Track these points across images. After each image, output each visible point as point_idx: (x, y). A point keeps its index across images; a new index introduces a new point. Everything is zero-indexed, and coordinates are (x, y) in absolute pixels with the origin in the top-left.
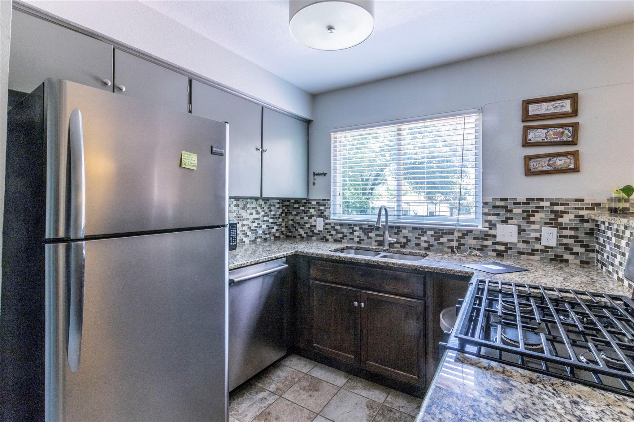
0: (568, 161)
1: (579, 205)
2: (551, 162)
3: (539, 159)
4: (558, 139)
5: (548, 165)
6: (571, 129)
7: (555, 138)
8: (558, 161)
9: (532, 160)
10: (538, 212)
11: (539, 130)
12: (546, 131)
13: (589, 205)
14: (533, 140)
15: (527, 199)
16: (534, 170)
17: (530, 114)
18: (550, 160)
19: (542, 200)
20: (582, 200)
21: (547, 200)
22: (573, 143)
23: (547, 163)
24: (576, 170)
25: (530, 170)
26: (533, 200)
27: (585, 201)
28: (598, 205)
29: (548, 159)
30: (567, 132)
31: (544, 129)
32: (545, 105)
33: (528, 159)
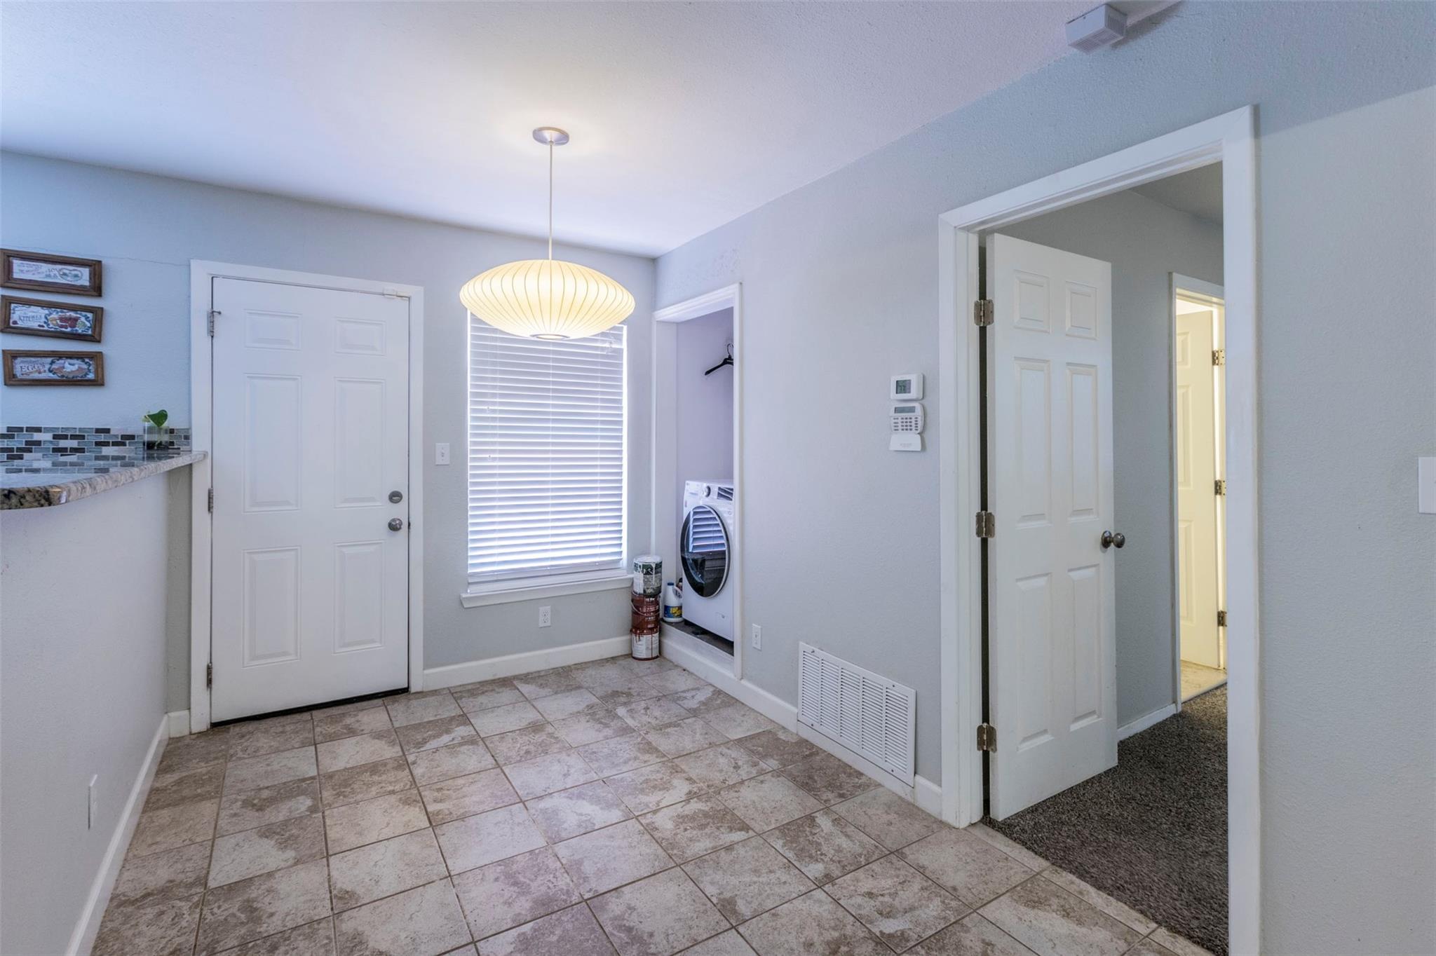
0: (85, 367)
1: (102, 437)
2: (54, 366)
3: (33, 359)
4: (69, 329)
5: (50, 371)
6: (90, 315)
7: (62, 326)
8: (67, 365)
9: (19, 360)
10: (30, 451)
11: (33, 308)
12: (47, 312)
13: (118, 438)
14: (20, 324)
15: (9, 429)
16: (25, 377)
17: (16, 276)
18: (52, 363)
19: (38, 430)
20: (107, 431)
21: (48, 430)
22: (95, 338)
23: (47, 367)
24: (98, 382)
25: (14, 376)
26: (21, 429)
27: (112, 433)
28: (132, 437)
29: (49, 360)
30: (83, 319)
31: (42, 307)
32: (45, 267)
33: (11, 356)
